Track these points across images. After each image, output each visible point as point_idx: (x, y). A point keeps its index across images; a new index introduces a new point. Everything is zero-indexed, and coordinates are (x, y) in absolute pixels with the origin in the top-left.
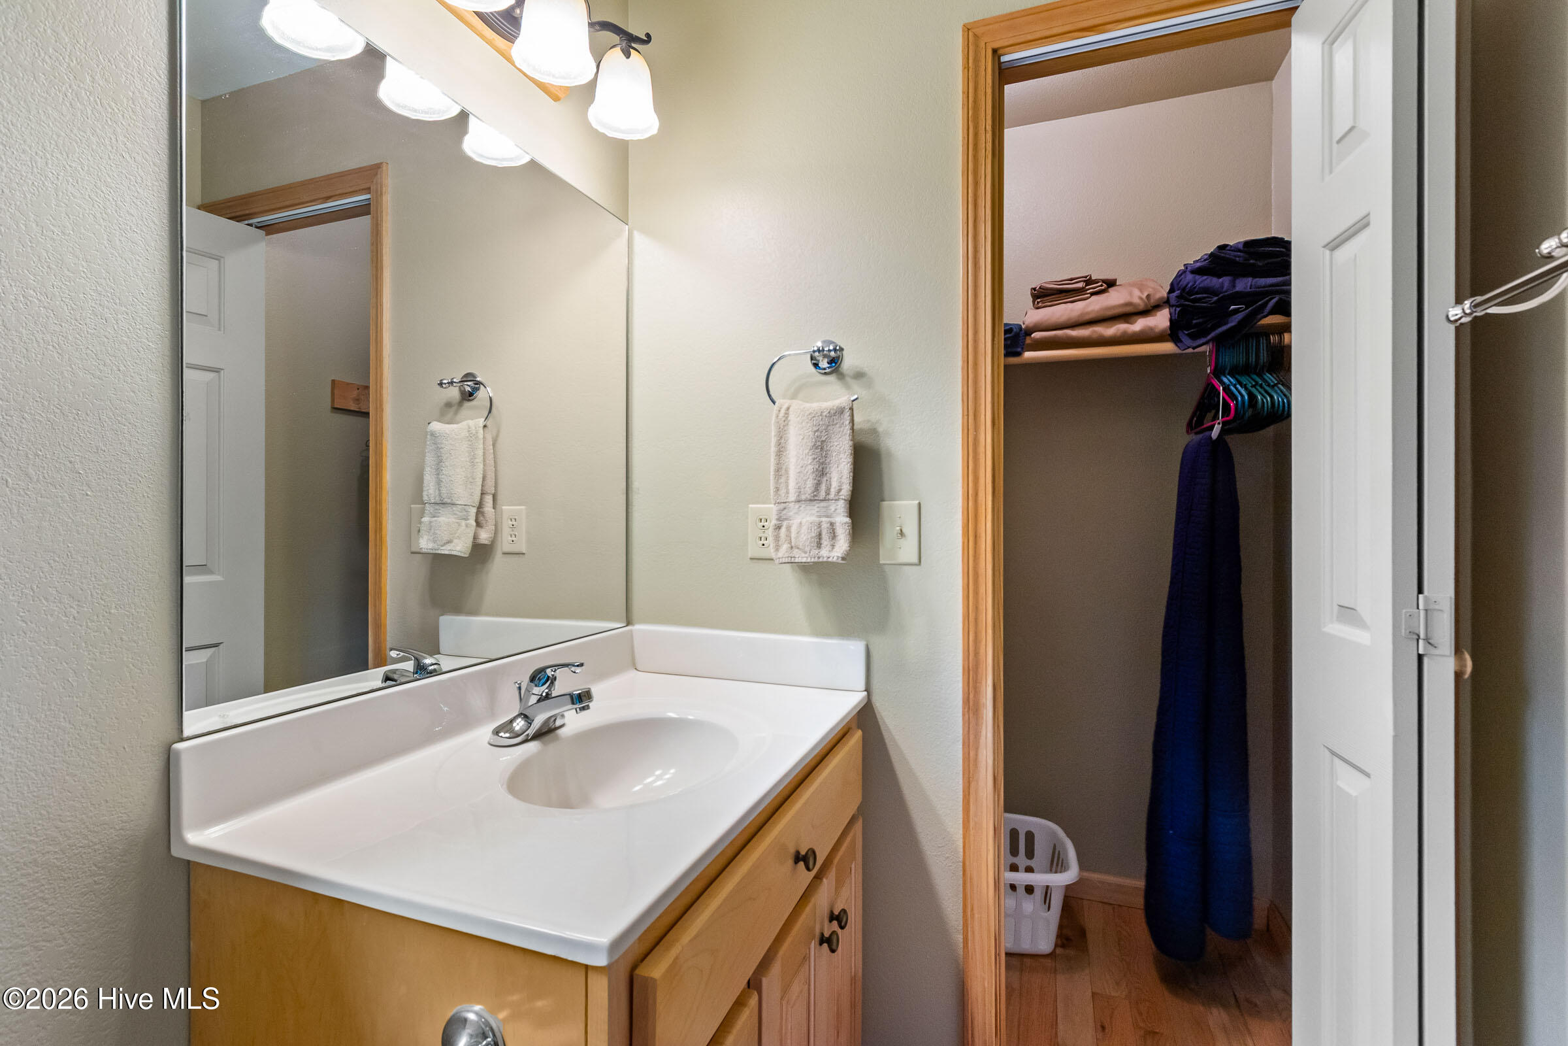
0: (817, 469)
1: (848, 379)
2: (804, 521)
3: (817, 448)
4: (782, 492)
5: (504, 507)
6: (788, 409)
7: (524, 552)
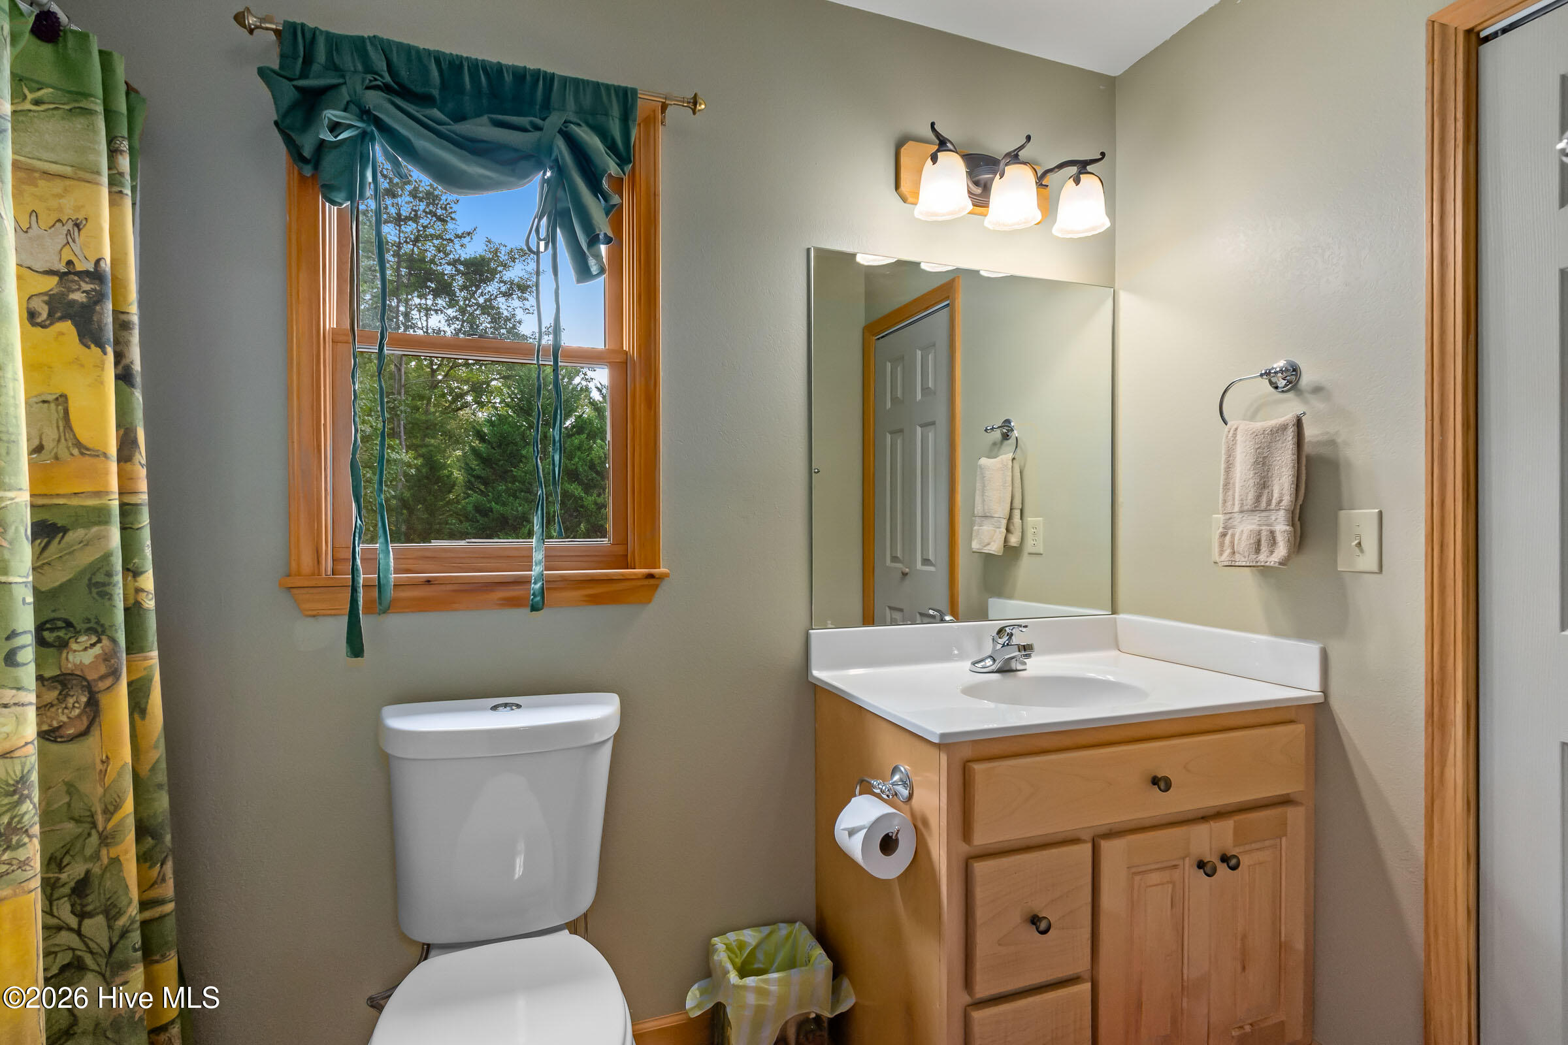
0: (1258, 483)
1: (1307, 395)
2: (1245, 529)
3: (1258, 464)
4: (1229, 504)
5: (1029, 519)
6: (1236, 429)
7: (1042, 552)
